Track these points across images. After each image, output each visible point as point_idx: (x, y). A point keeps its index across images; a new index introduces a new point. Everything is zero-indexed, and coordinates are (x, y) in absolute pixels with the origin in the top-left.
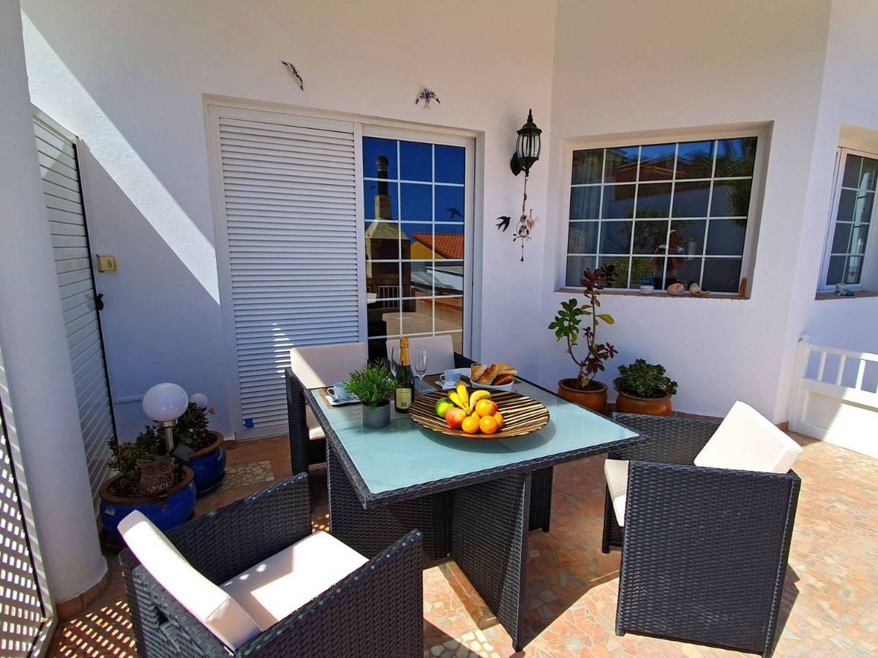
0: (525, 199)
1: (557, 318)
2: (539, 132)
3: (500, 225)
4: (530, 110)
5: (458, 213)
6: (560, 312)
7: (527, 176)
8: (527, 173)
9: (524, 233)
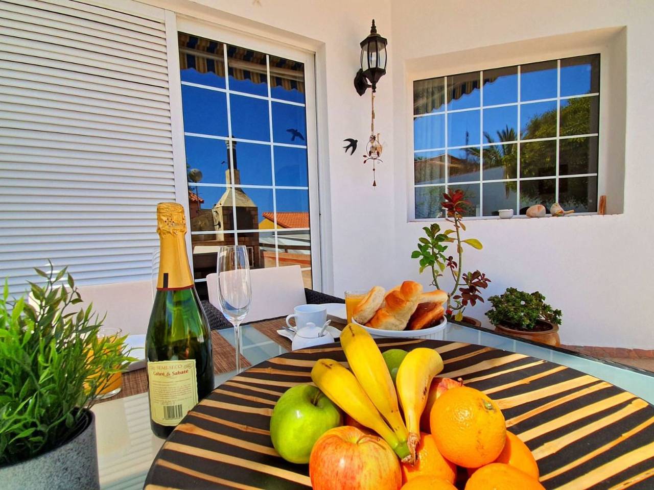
0: (373, 117)
1: (419, 246)
2: (384, 41)
3: (348, 147)
4: (373, 20)
5: (299, 135)
6: (422, 240)
7: (374, 91)
8: (374, 88)
9: (374, 155)
